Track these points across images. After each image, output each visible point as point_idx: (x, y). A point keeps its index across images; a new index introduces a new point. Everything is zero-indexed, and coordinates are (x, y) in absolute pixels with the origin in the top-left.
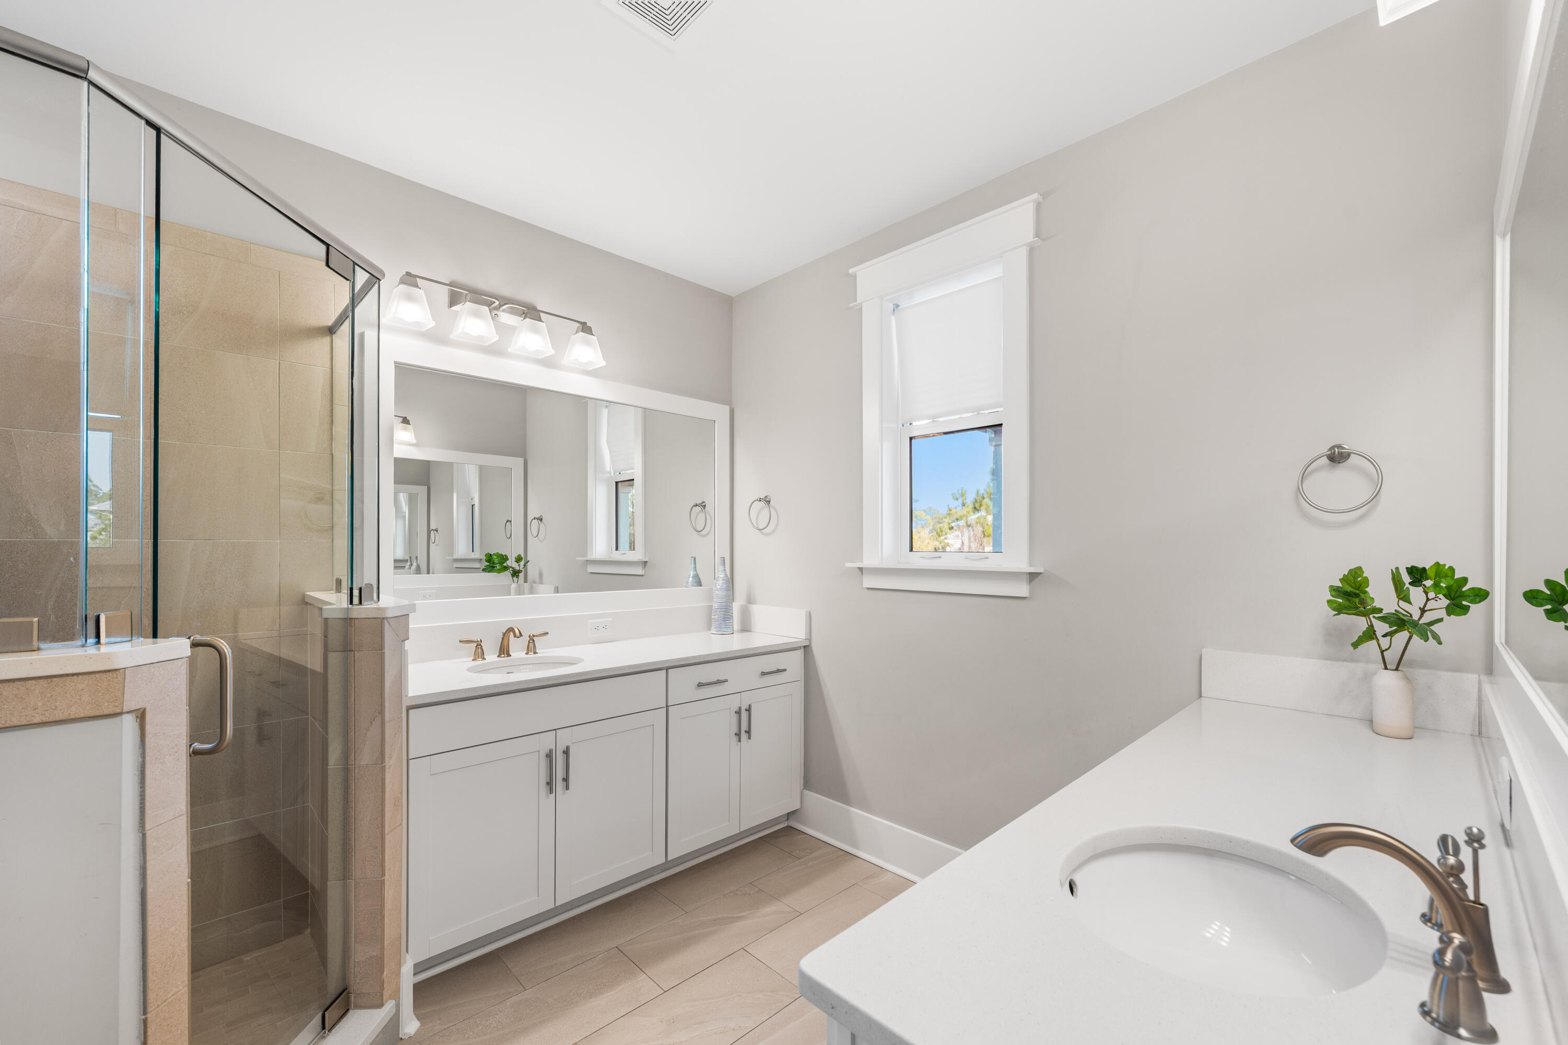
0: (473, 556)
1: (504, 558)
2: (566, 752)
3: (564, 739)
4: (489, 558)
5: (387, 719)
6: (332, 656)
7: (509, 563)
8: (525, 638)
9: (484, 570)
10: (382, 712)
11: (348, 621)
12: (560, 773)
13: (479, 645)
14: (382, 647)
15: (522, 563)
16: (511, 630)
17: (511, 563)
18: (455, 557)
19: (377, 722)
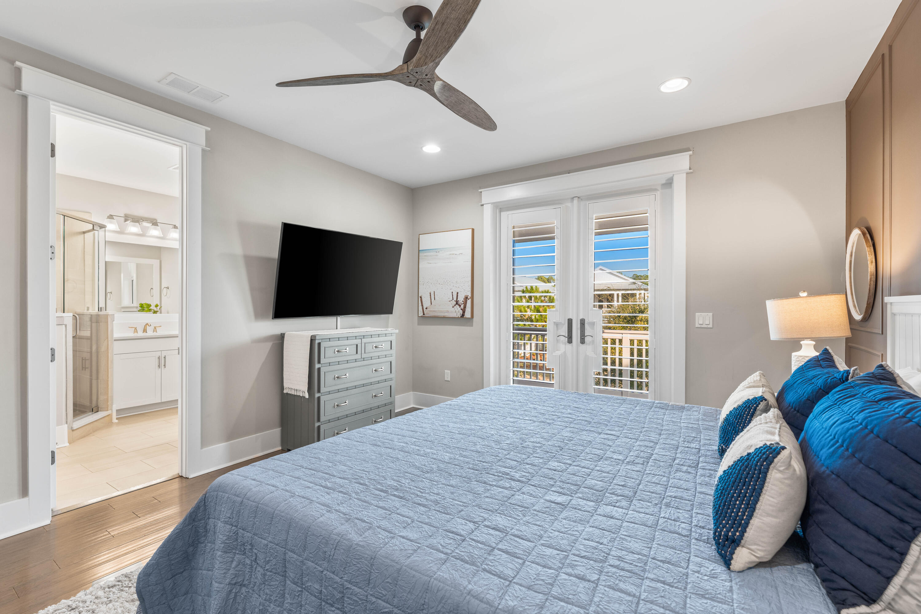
0: (132, 305)
1: (149, 306)
2: (165, 358)
3: (164, 353)
4: (142, 306)
5: (109, 340)
6: (93, 324)
7: (151, 308)
8: (152, 327)
9: (138, 311)
10: (108, 338)
11: (98, 315)
12: (163, 364)
13: (136, 328)
14: (108, 322)
15: (159, 307)
16: (147, 324)
17: (153, 307)
18: (123, 306)
19: (107, 340)
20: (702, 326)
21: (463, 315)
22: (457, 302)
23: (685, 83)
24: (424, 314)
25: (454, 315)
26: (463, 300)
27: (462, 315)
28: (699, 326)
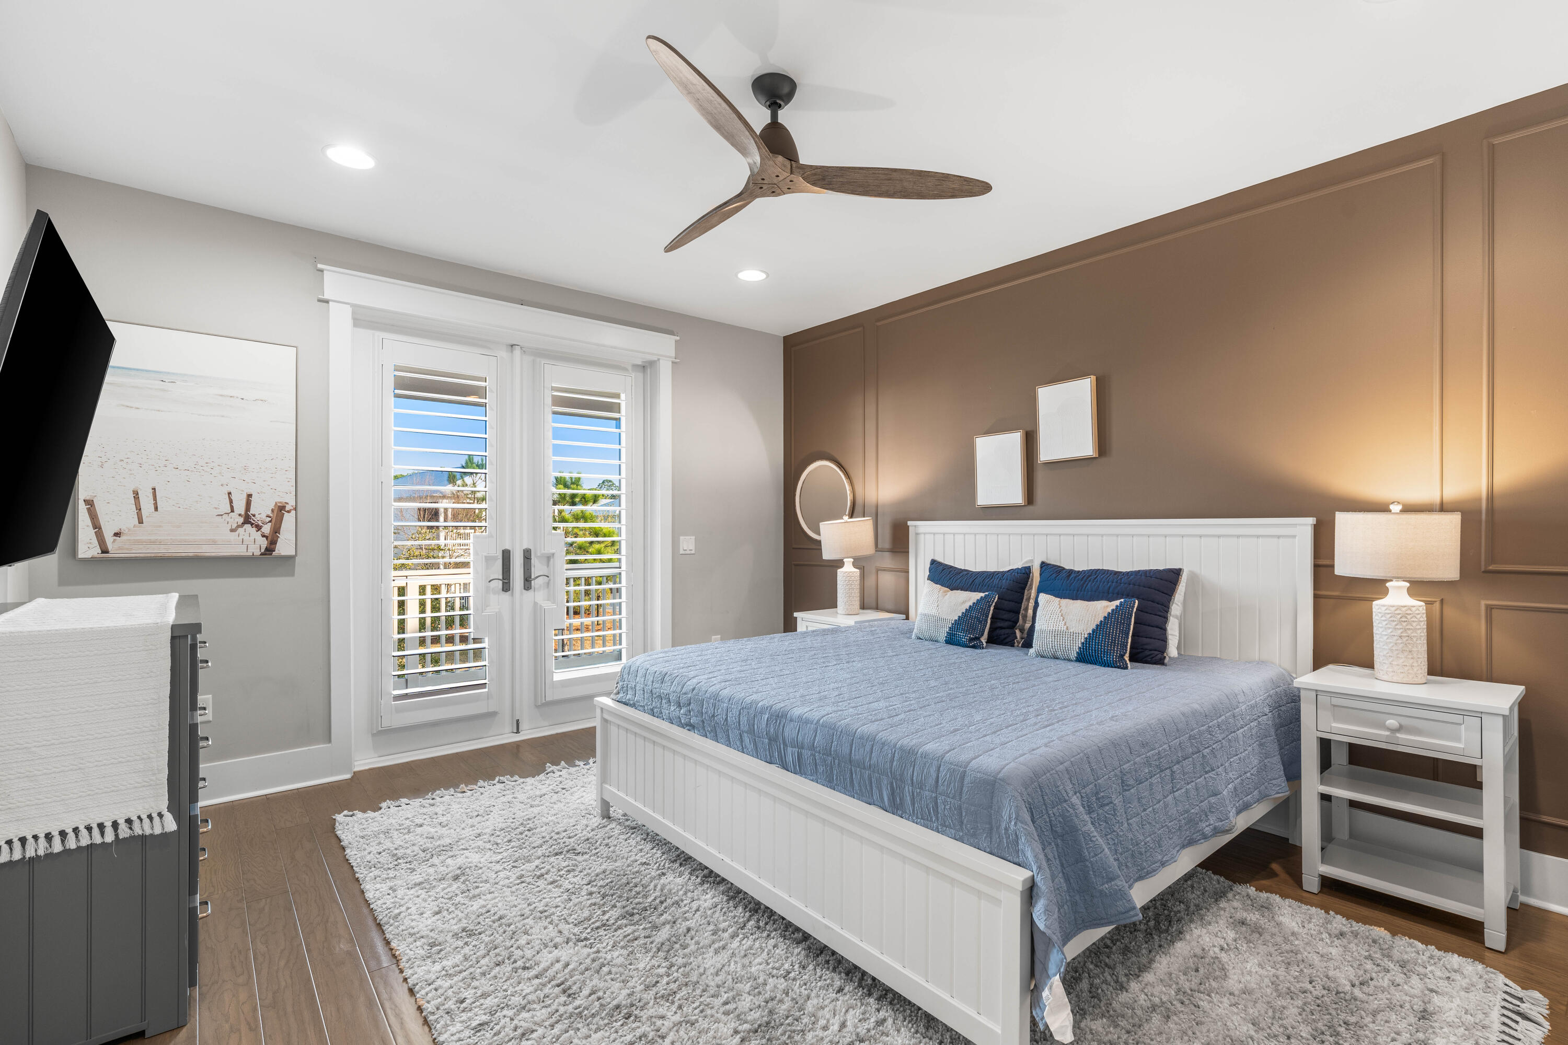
20: (686, 552)
21: (269, 550)
22: (247, 519)
23: (763, 276)
24: (105, 551)
25: (240, 551)
26: (269, 513)
27: (267, 549)
28: (684, 552)
